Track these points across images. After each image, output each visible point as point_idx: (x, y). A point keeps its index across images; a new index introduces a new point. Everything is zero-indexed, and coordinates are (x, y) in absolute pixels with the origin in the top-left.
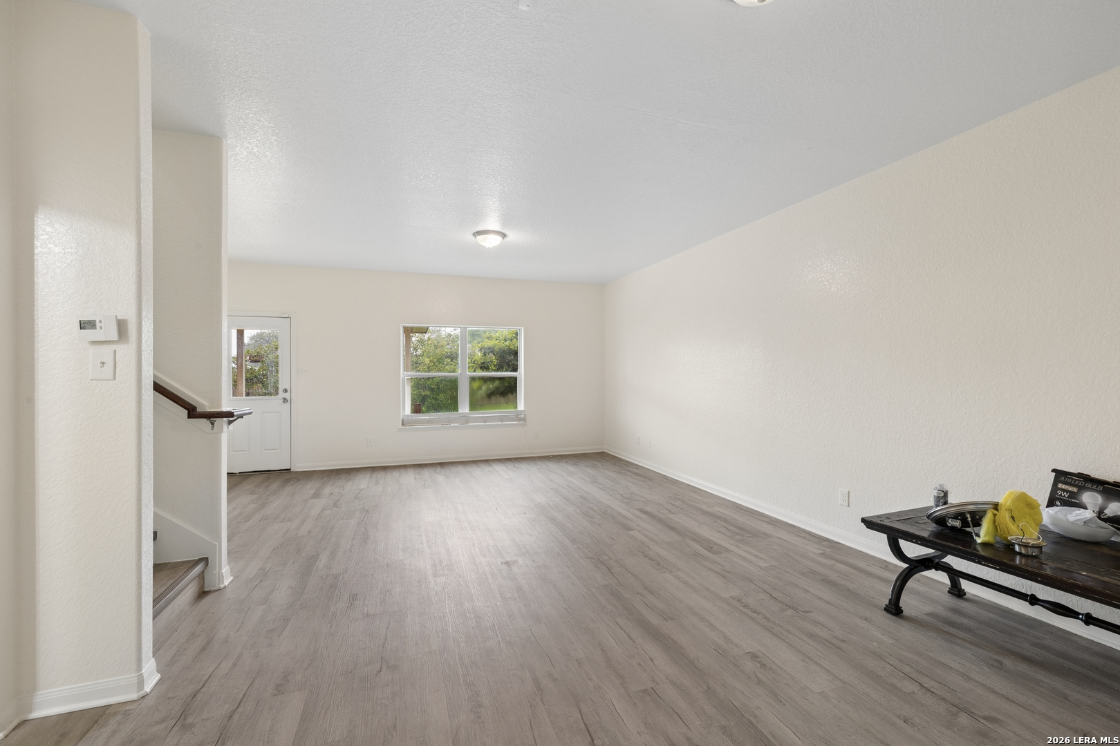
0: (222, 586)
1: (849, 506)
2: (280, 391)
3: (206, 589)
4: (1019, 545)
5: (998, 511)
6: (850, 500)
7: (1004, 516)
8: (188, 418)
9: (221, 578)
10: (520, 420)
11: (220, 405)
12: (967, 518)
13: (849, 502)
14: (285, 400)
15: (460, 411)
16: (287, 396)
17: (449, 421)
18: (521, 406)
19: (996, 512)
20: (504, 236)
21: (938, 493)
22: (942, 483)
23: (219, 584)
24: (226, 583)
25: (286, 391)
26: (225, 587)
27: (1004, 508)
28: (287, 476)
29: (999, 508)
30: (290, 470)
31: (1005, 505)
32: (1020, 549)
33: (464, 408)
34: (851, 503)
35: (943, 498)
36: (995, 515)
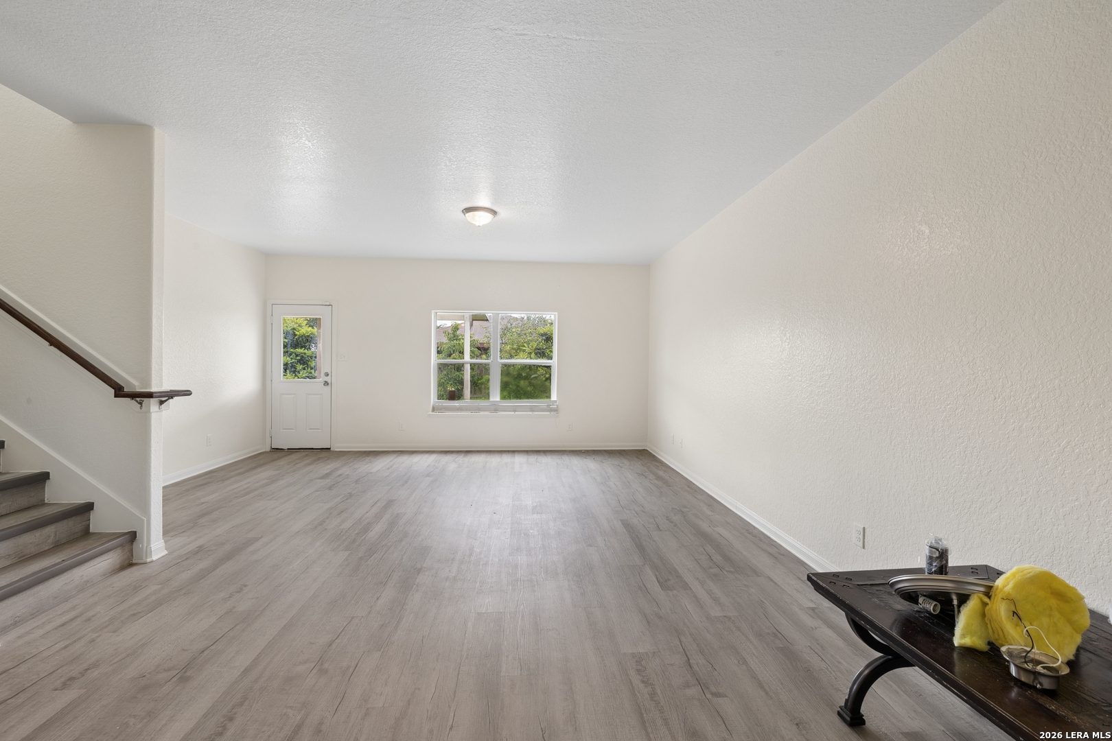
0: (148, 560)
1: (864, 547)
2: (322, 374)
3: (134, 561)
4: (1015, 665)
5: (989, 597)
6: (866, 540)
7: (1000, 610)
8: (115, 397)
9: (149, 552)
10: (551, 410)
11: (149, 385)
12: (952, 600)
13: (864, 542)
14: (326, 383)
15: (491, 399)
16: (328, 379)
17: (479, 409)
18: (554, 397)
19: (986, 599)
20: (494, 213)
21: (930, 552)
22: (940, 536)
23: (146, 558)
24: (154, 558)
25: (327, 375)
26: (152, 561)
27: (1000, 596)
28: (324, 454)
29: (992, 593)
30: (330, 449)
31: (1002, 590)
32: (1018, 672)
33: (495, 396)
34: (866, 543)
35: (939, 558)
36: (985, 604)
